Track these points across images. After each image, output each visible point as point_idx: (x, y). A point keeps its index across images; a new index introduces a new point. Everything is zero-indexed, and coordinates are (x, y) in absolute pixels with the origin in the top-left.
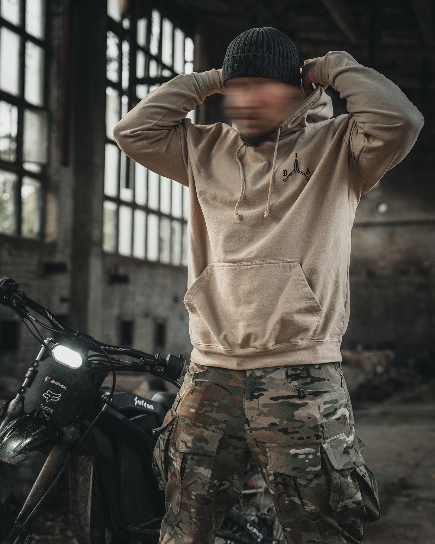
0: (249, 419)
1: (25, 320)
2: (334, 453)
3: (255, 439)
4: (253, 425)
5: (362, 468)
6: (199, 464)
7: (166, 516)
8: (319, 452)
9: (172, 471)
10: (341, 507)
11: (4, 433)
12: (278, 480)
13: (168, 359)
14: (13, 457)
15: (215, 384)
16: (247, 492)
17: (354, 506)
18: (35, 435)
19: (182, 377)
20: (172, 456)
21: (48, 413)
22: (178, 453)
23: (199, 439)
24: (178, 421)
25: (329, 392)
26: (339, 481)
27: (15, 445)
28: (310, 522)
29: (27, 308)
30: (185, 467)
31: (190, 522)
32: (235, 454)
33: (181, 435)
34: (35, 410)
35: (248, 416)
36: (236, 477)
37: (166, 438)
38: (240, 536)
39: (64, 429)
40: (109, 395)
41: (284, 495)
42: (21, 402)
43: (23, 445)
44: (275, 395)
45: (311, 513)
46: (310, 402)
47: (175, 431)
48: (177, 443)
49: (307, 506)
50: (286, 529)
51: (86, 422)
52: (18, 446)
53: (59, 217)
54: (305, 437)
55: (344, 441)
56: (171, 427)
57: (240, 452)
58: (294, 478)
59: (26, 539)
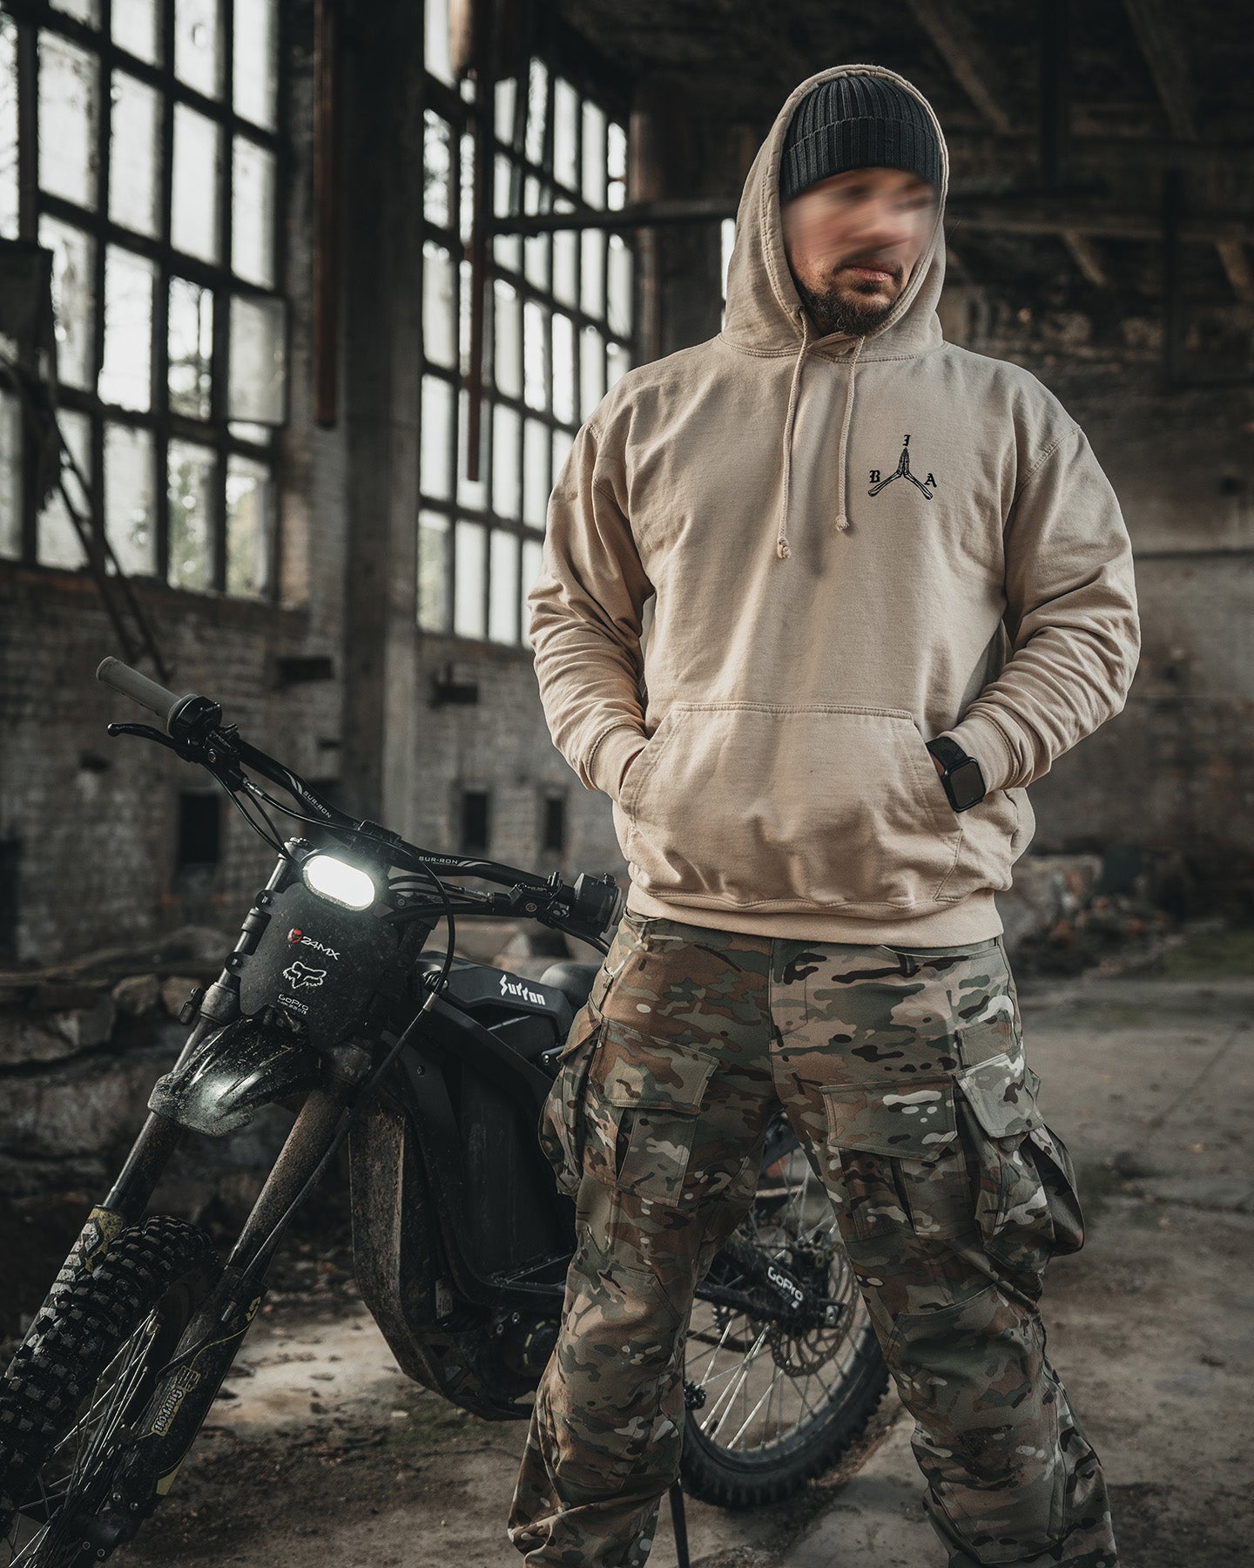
0: (782, 1027)
1: (239, 794)
2: (984, 1100)
3: (794, 1075)
4: (790, 1042)
5: (1042, 1133)
6: (660, 1134)
7: (578, 1255)
8: (951, 1099)
9: (594, 1152)
10: (1001, 1225)
11: (195, 1063)
12: (851, 1169)
13: (578, 885)
14: (217, 1119)
15: (698, 946)
16: (766, 1193)
17: (1030, 1219)
18: (267, 1067)
19: (611, 927)
20: (593, 1115)
21: (296, 1016)
22: (610, 1108)
23: (664, 1074)
24: (609, 1034)
25: (972, 959)
26: (997, 1164)
27: (219, 1090)
28: (926, 1262)
29: (244, 767)
30: (627, 1141)
31: (639, 1268)
32: (744, 1111)
33: (617, 1067)
34: (265, 1008)
35: (780, 1021)
36: (746, 1161)
37: (579, 1075)
38: (751, 1295)
39: (336, 1052)
40: (439, 972)
41: (867, 1203)
42: (231, 990)
43: (240, 1089)
44: (844, 970)
45: (930, 1242)
46: (928, 983)
47: (602, 1056)
48: (606, 1085)
49: (922, 1225)
50: (868, 1280)
51: (386, 1036)
52: (228, 1093)
53: (313, 549)
54: (917, 1064)
55: (1004, 1072)
56: (591, 1047)
57: (755, 1105)
58: (894, 1162)
59: (251, 1308)
